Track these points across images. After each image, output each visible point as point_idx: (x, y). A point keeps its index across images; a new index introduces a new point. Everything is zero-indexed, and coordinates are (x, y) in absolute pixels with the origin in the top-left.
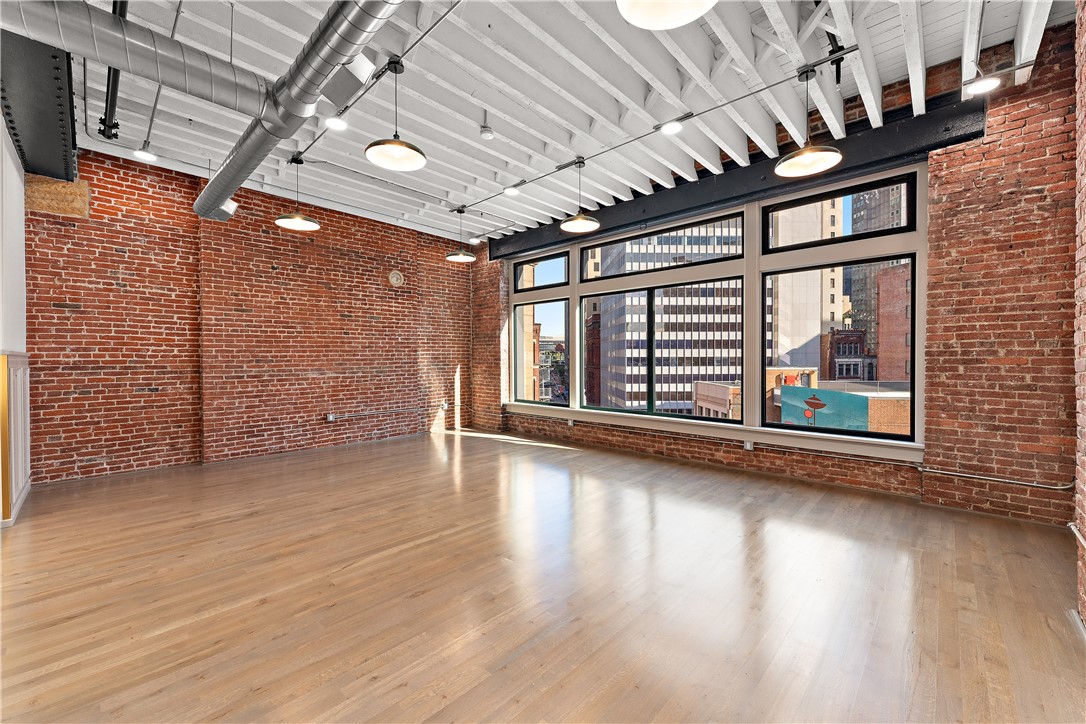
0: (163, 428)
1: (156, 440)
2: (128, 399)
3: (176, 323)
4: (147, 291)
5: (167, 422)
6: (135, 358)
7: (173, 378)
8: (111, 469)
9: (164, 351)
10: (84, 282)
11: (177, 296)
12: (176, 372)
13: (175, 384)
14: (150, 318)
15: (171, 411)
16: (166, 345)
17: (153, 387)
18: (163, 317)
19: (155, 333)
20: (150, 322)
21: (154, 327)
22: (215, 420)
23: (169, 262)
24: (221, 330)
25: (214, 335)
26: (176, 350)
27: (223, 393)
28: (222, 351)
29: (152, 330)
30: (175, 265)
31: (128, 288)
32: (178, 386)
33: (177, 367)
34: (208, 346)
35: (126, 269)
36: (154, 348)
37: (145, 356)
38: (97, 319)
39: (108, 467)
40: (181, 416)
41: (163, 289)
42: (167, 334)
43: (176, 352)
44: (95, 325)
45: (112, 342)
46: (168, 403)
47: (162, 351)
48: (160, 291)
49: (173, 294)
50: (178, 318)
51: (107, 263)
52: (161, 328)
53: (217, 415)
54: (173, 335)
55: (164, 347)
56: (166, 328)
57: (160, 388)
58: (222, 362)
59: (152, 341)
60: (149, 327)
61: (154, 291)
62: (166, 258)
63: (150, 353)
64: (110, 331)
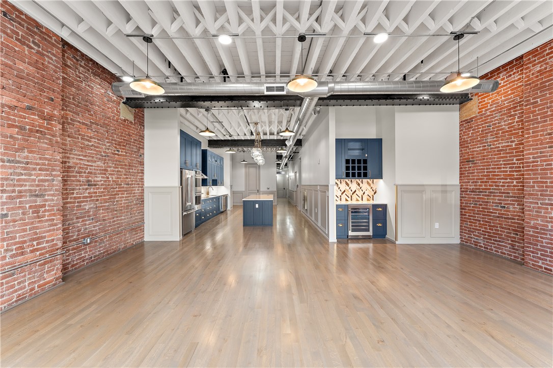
0: (507, 232)
1: (503, 238)
2: (491, 211)
3: (515, 164)
4: (500, 145)
5: (509, 229)
6: (494, 187)
7: (513, 201)
8: (485, 247)
9: (508, 182)
10: (475, 148)
11: (516, 145)
12: (515, 197)
13: (514, 205)
14: (501, 162)
15: (512, 222)
16: (510, 179)
17: (503, 205)
18: (508, 160)
19: (504, 171)
20: (501, 164)
21: (503, 168)
22: (532, 236)
23: (511, 123)
24: (537, 166)
25: (532, 170)
26: (515, 181)
27: (538, 216)
28: (538, 182)
29: (502, 169)
30: (515, 124)
31: (492, 146)
32: (516, 206)
33: (515, 193)
34: (527, 179)
35: (491, 135)
36: (503, 181)
37: (498, 186)
38: (480, 166)
39: (483, 246)
40: (518, 227)
41: (508, 142)
42: (510, 171)
43: (515, 183)
44: (479, 169)
45: (485, 178)
46: (510, 217)
47: (507, 183)
48: (506, 144)
49: (514, 144)
50: (517, 160)
51: (484, 134)
52: (507, 168)
53: (533, 232)
54: (513, 171)
55: (508, 180)
56: (510, 168)
57: (506, 206)
58: (537, 191)
59: (502, 177)
60: (500, 168)
61: (504, 144)
62: (510, 121)
63: (501, 184)
64: (484, 172)
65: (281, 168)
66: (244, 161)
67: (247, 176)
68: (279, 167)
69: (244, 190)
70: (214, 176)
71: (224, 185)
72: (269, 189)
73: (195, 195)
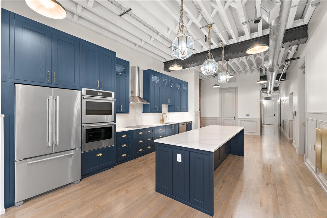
65: (268, 92)
66: (216, 85)
67: (222, 101)
68: (267, 91)
69: (219, 117)
70: (167, 101)
71: (188, 112)
72: (249, 116)
73: (82, 127)
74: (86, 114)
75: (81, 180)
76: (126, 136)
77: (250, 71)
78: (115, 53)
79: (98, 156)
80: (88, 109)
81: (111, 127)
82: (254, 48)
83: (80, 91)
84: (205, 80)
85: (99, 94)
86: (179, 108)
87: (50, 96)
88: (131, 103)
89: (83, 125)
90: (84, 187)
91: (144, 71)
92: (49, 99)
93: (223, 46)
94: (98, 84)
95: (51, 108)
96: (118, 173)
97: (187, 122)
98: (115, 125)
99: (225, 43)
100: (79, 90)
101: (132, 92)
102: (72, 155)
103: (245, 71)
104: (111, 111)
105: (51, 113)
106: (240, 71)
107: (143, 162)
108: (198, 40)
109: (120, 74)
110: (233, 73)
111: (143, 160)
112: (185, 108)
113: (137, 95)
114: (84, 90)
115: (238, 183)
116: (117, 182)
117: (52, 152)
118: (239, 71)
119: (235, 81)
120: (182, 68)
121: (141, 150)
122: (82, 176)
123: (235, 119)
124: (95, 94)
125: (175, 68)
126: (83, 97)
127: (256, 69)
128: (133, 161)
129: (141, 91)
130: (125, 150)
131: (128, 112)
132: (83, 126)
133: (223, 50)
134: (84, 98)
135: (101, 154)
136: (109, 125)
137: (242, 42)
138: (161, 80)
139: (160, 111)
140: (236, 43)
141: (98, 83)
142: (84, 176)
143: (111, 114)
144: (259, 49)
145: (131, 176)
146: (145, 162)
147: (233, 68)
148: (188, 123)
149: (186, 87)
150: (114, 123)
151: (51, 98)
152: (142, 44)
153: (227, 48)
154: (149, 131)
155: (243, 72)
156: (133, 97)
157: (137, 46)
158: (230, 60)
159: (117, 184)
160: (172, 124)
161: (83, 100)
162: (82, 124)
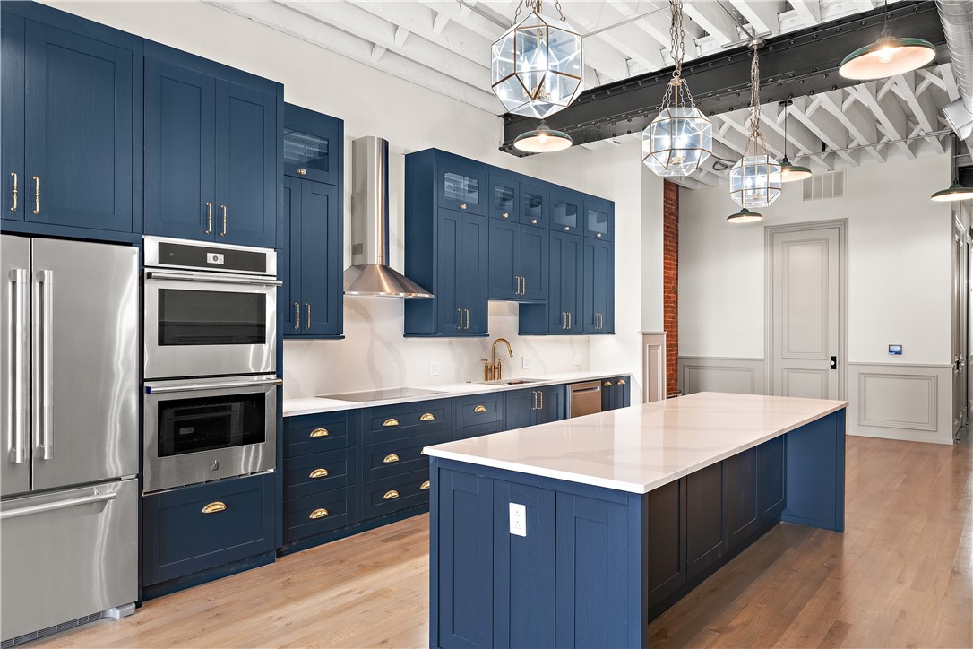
66: (745, 211)
69: (762, 357)
70: (514, 286)
71: (612, 332)
72: (899, 353)
73: (142, 391)
74: (161, 342)
75: (138, 605)
76: (326, 433)
77: (903, 146)
78: (279, 87)
79: (209, 510)
80: (166, 320)
81: (263, 395)
82: (872, 54)
83: (137, 249)
84: (699, 187)
85: (210, 257)
86: (568, 317)
87: (19, 271)
88: (351, 295)
89: (147, 384)
90: (150, 632)
91: (410, 159)
92: (14, 283)
93: (755, 42)
94: (207, 219)
95: (22, 317)
96: (288, 584)
97: (603, 381)
98: (279, 388)
99: (762, 27)
100: (129, 244)
101: (357, 249)
102: (104, 501)
103: (879, 147)
104: (263, 327)
105: (22, 335)
106: (860, 149)
107: (396, 543)
108: (636, 19)
109: (304, 171)
110: (823, 156)
111: (399, 537)
112: (600, 318)
113: (376, 258)
114: (152, 244)
115: (785, 636)
116: (280, 618)
117: (28, 490)
118: (853, 145)
119: (839, 192)
120: (569, 143)
121: (393, 494)
122: (144, 589)
123: (833, 367)
124: (196, 258)
125: (541, 143)
126: (147, 270)
127: (928, 135)
128: (357, 539)
129: (399, 241)
130: (320, 494)
131: (337, 333)
132: (149, 390)
133: (754, 61)
134: (149, 275)
135: (219, 506)
136: (251, 386)
137: (839, 22)
138: (486, 193)
139: (480, 329)
140: (815, 29)
141: (207, 214)
142: (151, 588)
143: (261, 339)
144: (895, 60)
145: (339, 596)
146: (409, 544)
147: (823, 137)
148: (609, 384)
149: (604, 225)
150: (273, 377)
151: (21, 276)
152: (398, 43)
153: (774, 47)
154: (429, 417)
155: (870, 149)
156: (360, 268)
157: (378, 52)
158: (795, 100)
159: (281, 624)
160: (536, 389)
161: (148, 285)
162: (142, 380)
